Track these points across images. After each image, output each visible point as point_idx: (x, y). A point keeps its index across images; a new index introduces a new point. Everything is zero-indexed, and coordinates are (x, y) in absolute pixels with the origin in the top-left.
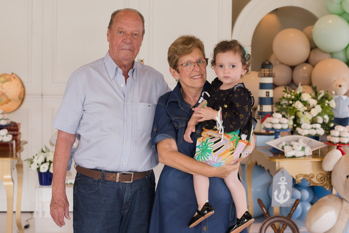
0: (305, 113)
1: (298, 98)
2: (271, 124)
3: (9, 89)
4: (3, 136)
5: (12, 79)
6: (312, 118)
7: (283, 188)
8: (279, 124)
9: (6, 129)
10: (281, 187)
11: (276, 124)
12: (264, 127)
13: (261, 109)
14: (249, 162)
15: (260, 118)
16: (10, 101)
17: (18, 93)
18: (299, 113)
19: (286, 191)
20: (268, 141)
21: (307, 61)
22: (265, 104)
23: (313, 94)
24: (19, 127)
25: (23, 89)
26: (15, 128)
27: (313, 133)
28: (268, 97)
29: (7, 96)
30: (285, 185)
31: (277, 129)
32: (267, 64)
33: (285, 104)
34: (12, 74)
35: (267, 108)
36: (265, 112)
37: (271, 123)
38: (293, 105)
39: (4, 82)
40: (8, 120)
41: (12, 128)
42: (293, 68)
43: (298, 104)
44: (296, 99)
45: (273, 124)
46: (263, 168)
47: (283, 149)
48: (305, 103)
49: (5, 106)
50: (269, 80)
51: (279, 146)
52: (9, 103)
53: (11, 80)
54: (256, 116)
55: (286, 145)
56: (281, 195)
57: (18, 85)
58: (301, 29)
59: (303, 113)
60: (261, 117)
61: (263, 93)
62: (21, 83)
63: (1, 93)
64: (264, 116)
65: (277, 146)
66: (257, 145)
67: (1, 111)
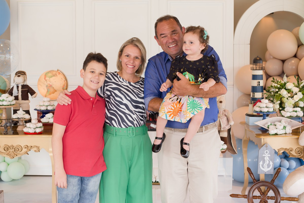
0: (289, 98)
1: (283, 86)
3: (55, 82)
4: (49, 118)
5: (58, 74)
6: (295, 103)
7: (267, 159)
8: (266, 108)
9: (52, 113)
10: (265, 158)
11: (264, 108)
12: (255, 110)
14: (245, 138)
15: (253, 103)
16: (56, 91)
17: (62, 85)
18: (283, 99)
19: (269, 162)
20: (257, 121)
21: (295, 56)
22: (256, 92)
23: (296, 83)
25: (66, 82)
27: (294, 114)
28: (258, 86)
29: (53, 88)
30: (269, 157)
31: (264, 112)
32: (258, 60)
33: (273, 91)
34: (58, 70)
35: (258, 95)
36: (256, 98)
37: (259, 107)
38: (279, 92)
39: (51, 77)
40: (54, 106)
42: (283, 61)
43: (283, 91)
44: (282, 87)
45: (261, 108)
46: (254, 142)
47: (268, 128)
48: (289, 91)
49: (53, 96)
50: (260, 73)
51: (265, 125)
52: (55, 93)
53: (56, 75)
54: (250, 102)
55: (271, 124)
57: (62, 79)
59: (287, 99)
60: (253, 102)
61: (255, 83)
62: (64, 77)
63: (49, 85)
64: (255, 101)
65: (264, 125)
66: (250, 124)
67: (49, 99)
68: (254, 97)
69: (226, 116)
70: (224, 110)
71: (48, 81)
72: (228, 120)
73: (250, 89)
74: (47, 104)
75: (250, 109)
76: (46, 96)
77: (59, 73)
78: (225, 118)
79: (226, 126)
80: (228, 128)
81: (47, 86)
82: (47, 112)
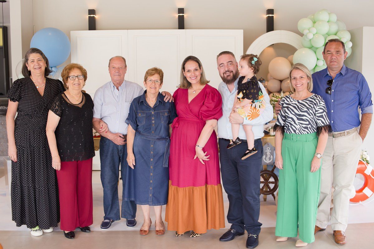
10: (267, 153)
19: (270, 156)
30: (270, 152)
47: (269, 131)
55: (271, 128)
56: (267, 158)
58: (286, 57)
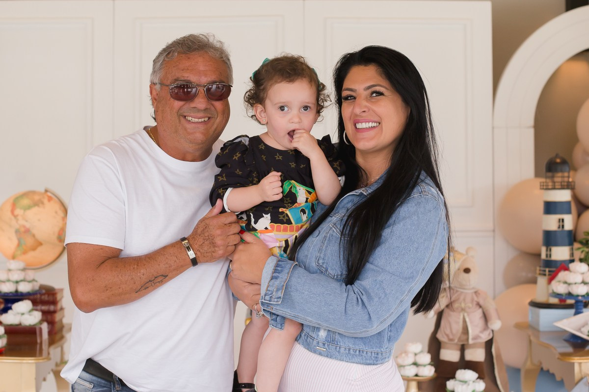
2: (565, 285)
3: (39, 220)
4: (23, 314)
5: (46, 201)
8: (582, 285)
9: (29, 299)
11: (577, 285)
12: (553, 290)
13: (549, 256)
14: (529, 363)
15: (547, 273)
16: (40, 244)
17: (57, 230)
20: (560, 319)
22: (556, 245)
24: (58, 297)
26: (51, 298)
28: (561, 229)
29: (34, 236)
31: (578, 296)
32: (557, 163)
34: (46, 191)
35: (560, 253)
36: (556, 262)
37: (565, 283)
39: (29, 207)
40: (35, 283)
41: (45, 298)
45: (569, 284)
46: (553, 375)
49: (32, 256)
50: (564, 196)
51: (583, 329)
52: (40, 249)
53: (43, 203)
54: (540, 270)
57: (56, 212)
60: (549, 271)
61: (551, 223)
62: (62, 208)
63: (23, 229)
64: (553, 269)
65: (579, 330)
66: (542, 328)
67: (21, 265)
68: (550, 256)
69: (480, 307)
70: (476, 292)
71: (20, 218)
72: (486, 318)
73: (540, 237)
74: (16, 276)
75: (541, 290)
76: (14, 257)
77: (50, 199)
78: (479, 312)
79: (482, 332)
80: (486, 337)
81: (17, 232)
82: (17, 297)
